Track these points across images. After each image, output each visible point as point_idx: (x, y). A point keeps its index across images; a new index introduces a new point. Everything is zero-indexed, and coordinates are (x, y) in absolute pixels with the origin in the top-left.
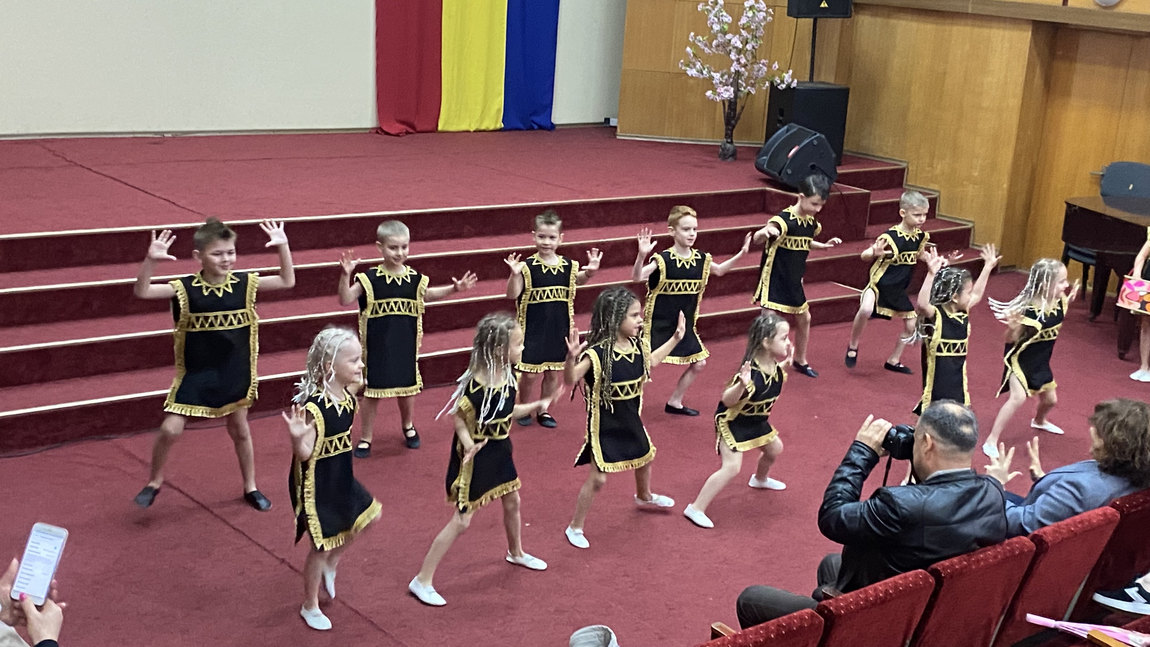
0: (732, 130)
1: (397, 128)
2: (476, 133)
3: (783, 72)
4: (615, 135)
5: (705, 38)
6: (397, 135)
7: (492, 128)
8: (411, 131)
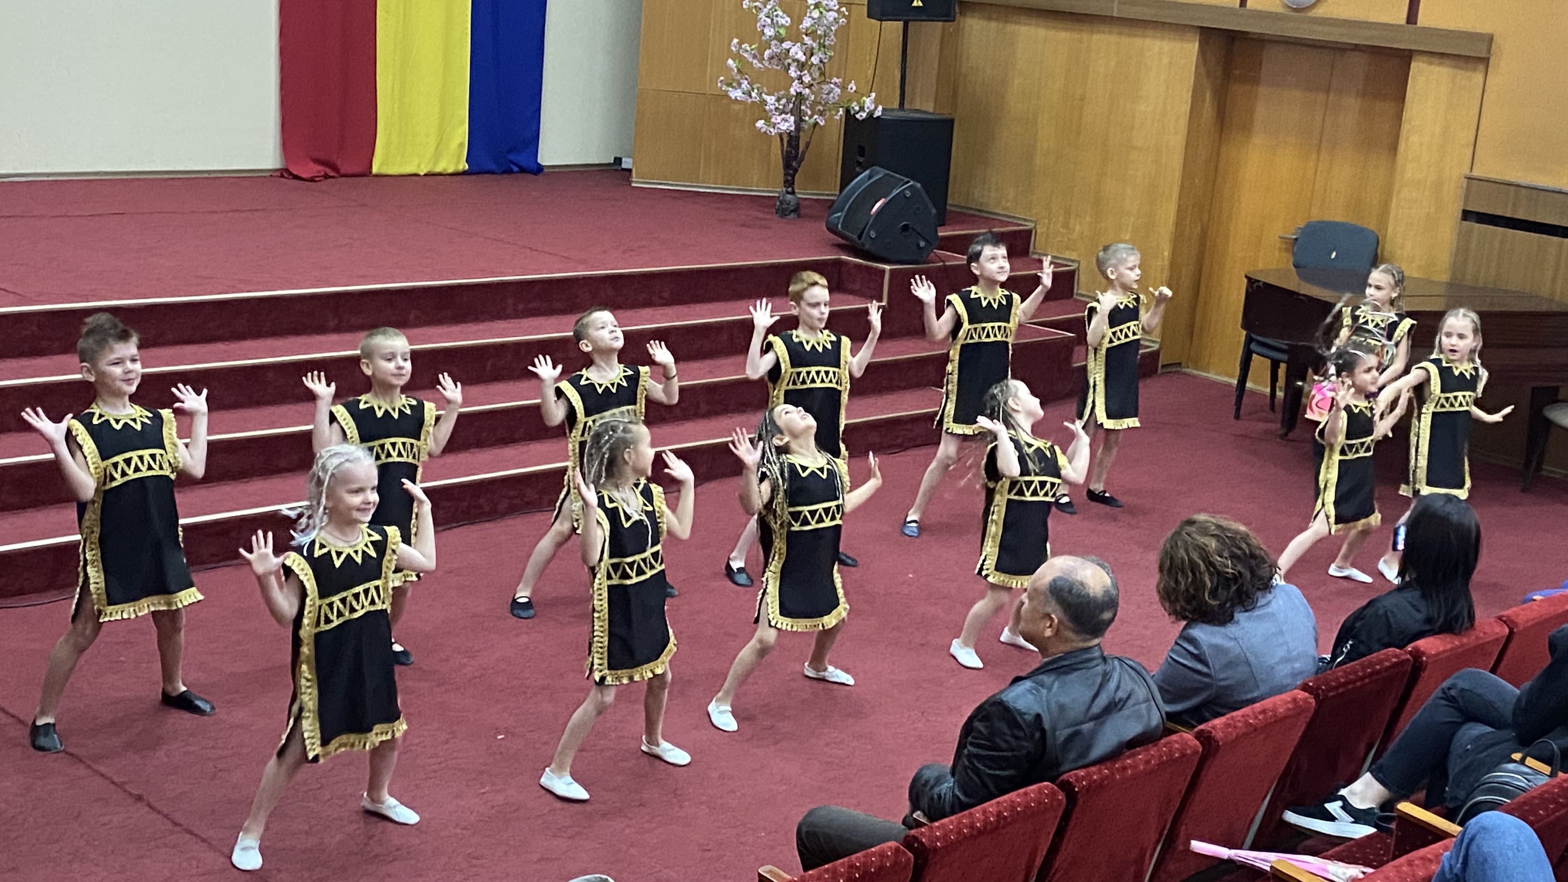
0: (793, 176)
2: (428, 178)
3: (863, 95)
4: (630, 182)
5: (753, 47)
6: (312, 180)
7: (451, 170)
8: (332, 174)
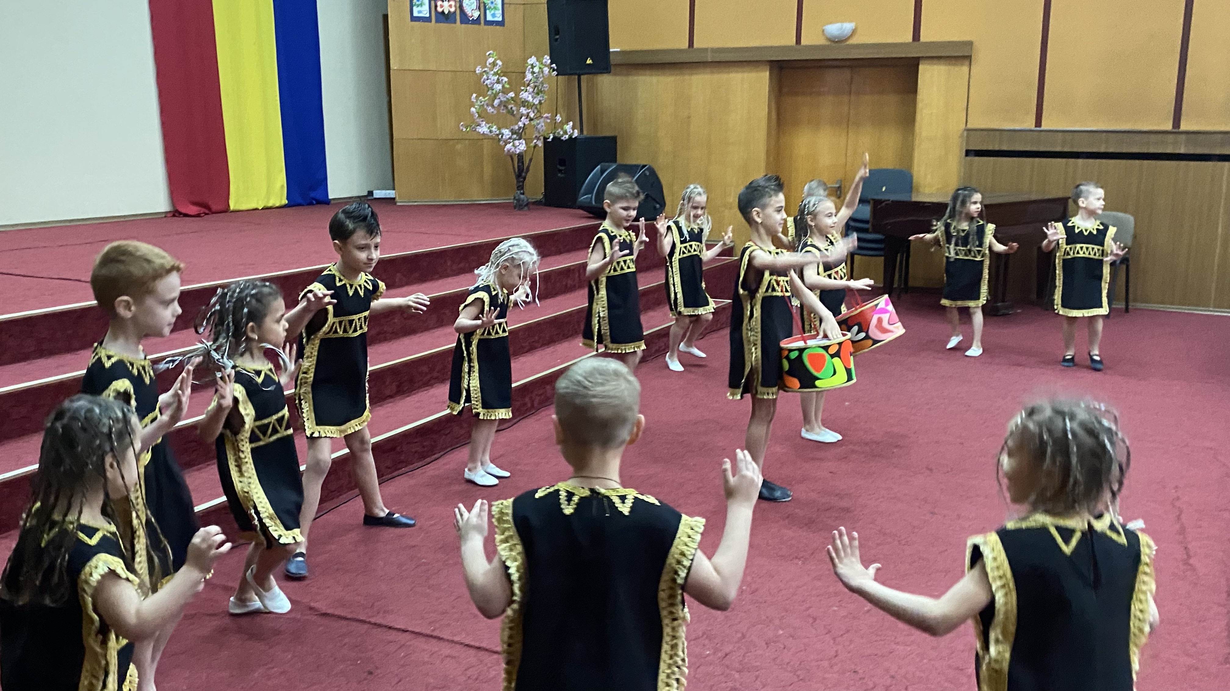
0: (523, 182)
1: (193, 210)
2: (263, 211)
3: (564, 124)
4: (397, 203)
5: (487, 98)
7: (277, 205)
8: (207, 212)
